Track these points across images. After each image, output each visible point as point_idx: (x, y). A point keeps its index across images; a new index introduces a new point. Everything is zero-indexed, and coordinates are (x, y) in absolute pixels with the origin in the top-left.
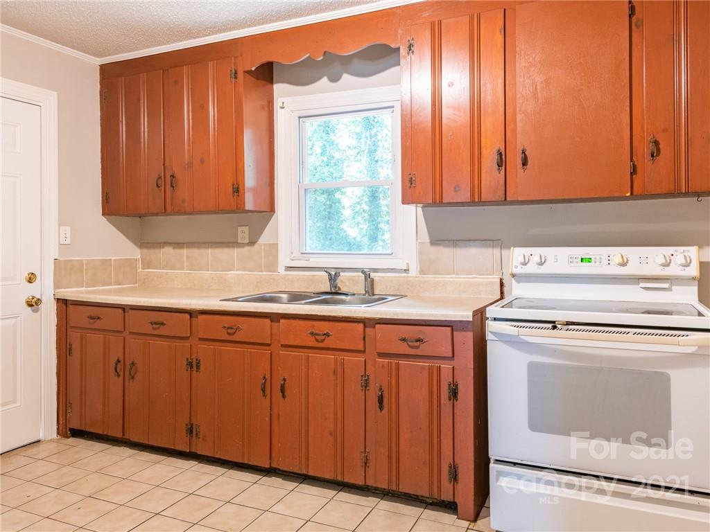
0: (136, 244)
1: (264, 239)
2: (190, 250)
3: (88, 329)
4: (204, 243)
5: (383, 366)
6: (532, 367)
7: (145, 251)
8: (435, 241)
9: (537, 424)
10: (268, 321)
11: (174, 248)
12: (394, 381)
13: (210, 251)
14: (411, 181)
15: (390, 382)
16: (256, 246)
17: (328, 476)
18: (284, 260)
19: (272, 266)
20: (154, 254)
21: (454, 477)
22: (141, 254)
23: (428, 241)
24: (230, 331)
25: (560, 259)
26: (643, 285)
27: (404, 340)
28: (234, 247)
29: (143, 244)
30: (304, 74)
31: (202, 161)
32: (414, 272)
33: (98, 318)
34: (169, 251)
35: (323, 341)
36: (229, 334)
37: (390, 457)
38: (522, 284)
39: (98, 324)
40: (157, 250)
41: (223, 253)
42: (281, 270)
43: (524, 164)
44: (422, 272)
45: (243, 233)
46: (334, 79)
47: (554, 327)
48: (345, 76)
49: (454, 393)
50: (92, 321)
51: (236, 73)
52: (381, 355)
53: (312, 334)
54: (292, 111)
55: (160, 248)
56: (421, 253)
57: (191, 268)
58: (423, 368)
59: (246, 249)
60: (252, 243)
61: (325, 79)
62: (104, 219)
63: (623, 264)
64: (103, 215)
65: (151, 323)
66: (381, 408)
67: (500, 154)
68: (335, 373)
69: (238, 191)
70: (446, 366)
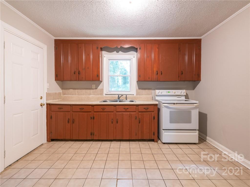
0: (61, 88)
1: (100, 87)
2: (78, 90)
3: (58, 111)
4: (82, 88)
5: (140, 114)
6: (170, 112)
7: (64, 90)
8: (139, 89)
9: (171, 122)
10: (113, 106)
11: (73, 90)
12: (142, 117)
13: (84, 90)
14: (140, 76)
15: (141, 117)
16: (97, 90)
17: (128, 139)
18: (105, 92)
19: (102, 94)
20: (66, 91)
21: (154, 134)
22: (62, 91)
23: (138, 88)
24: (103, 109)
25: (164, 92)
26: (177, 96)
27: (145, 108)
28: (91, 89)
29: (62, 88)
30: (110, 50)
31: (88, 68)
32: (135, 95)
33: (62, 108)
34: (71, 90)
35: (127, 110)
36: (103, 110)
37: (141, 133)
38: (158, 97)
39: (62, 110)
40: (67, 90)
41: (88, 91)
42: (104, 95)
43: (162, 74)
44: (137, 95)
45: (94, 86)
46: (118, 52)
47: (174, 104)
48: (120, 52)
49: (154, 118)
50: (59, 109)
51: (98, 48)
52: (139, 112)
53: (124, 108)
54: (107, 58)
55: (69, 89)
56: (137, 91)
57: (78, 95)
58: (148, 114)
59: (95, 90)
60: (96, 89)
61: (115, 52)
62: (55, 82)
63: (175, 93)
64: (55, 80)
65: (80, 109)
66: (140, 123)
67: (157, 71)
68: (129, 117)
69: (98, 76)
70: (153, 113)
